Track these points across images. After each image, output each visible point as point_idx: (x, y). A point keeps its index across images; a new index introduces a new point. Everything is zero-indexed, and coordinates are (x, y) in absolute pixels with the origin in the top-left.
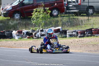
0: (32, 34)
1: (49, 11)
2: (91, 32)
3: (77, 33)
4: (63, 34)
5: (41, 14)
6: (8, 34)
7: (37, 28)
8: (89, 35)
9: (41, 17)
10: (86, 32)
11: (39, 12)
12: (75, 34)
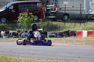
0: (17, 34)
1: (33, 16)
2: (68, 34)
3: (56, 34)
5: (26, 17)
7: (22, 29)
8: (66, 36)
9: (26, 20)
10: (63, 34)
11: (24, 16)
12: (54, 35)
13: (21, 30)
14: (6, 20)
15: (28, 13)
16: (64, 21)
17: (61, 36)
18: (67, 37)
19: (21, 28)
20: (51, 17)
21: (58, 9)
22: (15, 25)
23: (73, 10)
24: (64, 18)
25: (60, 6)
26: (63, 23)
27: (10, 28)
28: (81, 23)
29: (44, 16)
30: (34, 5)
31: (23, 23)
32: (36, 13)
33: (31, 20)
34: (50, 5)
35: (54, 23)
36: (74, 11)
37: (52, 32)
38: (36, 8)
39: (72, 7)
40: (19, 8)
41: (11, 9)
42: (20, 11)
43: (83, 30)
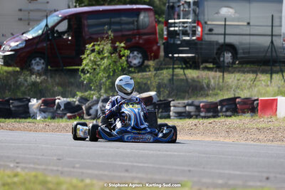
0: (79, 108)
1: (126, 51)
2: (234, 106)
3: (198, 108)
4: (160, 111)
5: (105, 57)
6: (18, 107)
7: (92, 92)
8: (228, 113)
9: (105, 65)
10: (219, 107)
11: (100, 52)
12: (190, 110)
13: (90, 94)
14: (47, 66)
15: (113, 42)
16: (221, 67)
17: (210, 114)
18: (230, 116)
19: (90, 89)
20: (181, 55)
21: (202, 31)
22: (72, 80)
23: (250, 35)
24: (222, 59)
25: (208, 20)
26: (219, 74)
27: (56, 89)
28: (272, 73)
29: (162, 53)
30: (130, 20)
31: (98, 74)
32: (138, 43)
33: (121, 63)
34: (179, 18)
35: (192, 74)
36: (252, 37)
37: (186, 101)
38: (138, 29)
39: (246, 24)
40: (86, 29)
41: (59, 31)
42: (87, 37)
43: (278, 95)
